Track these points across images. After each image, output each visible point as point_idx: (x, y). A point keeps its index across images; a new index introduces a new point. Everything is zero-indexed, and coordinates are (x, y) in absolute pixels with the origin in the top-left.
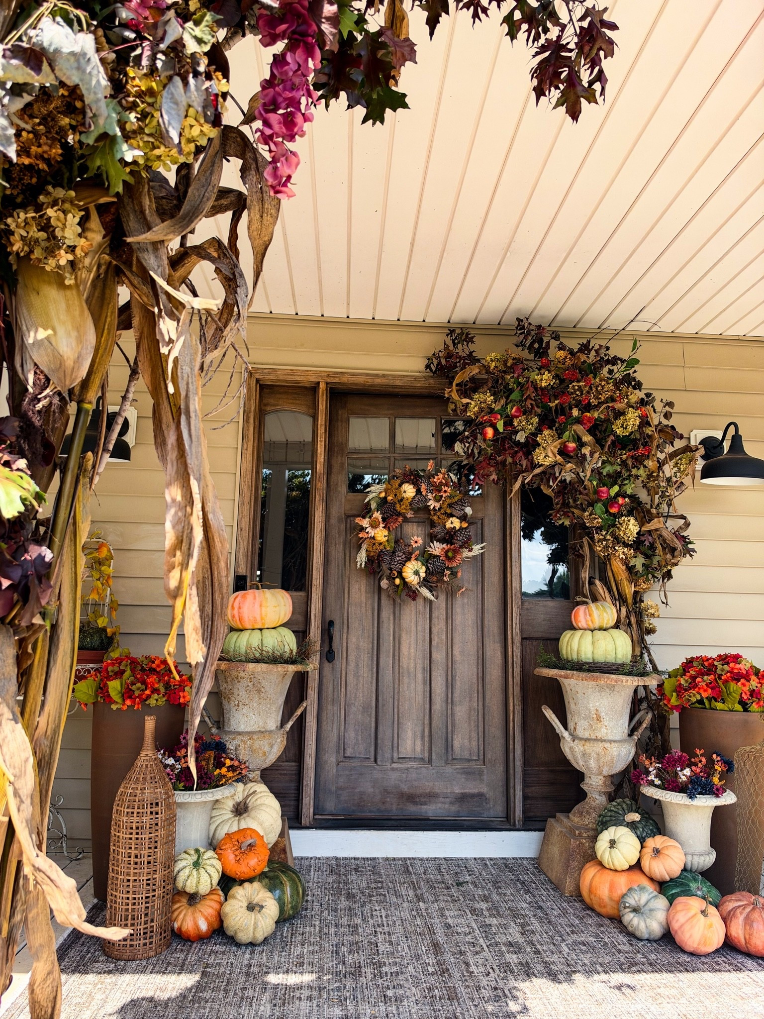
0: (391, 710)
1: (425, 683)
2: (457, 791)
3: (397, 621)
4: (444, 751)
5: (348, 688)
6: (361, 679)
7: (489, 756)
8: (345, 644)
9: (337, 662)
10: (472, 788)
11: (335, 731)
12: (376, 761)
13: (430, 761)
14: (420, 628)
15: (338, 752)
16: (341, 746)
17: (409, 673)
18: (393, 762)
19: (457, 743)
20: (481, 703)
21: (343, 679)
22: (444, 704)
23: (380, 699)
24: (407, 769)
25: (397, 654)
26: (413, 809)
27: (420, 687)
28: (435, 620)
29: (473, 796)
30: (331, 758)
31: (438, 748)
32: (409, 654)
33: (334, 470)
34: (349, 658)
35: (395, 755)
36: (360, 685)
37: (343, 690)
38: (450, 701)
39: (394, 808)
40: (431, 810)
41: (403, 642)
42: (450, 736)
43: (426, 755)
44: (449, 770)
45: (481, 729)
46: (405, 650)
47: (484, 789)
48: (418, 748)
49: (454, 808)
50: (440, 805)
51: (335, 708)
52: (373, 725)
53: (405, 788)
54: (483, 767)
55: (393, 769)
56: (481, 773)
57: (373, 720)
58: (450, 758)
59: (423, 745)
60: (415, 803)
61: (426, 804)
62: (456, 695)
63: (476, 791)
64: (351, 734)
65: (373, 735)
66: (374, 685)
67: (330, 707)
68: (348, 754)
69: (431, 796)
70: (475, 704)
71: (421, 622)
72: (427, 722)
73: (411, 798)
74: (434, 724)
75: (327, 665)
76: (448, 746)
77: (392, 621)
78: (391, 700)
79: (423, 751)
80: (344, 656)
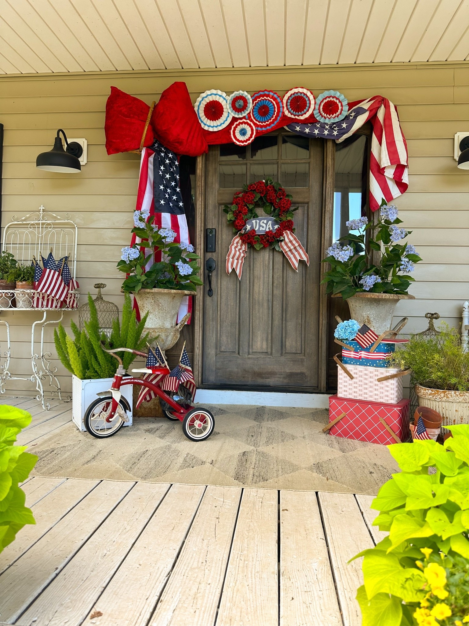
0: (248, 324)
1: (268, 309)
2: (288, 371)
3: (251, 272)
4: (280, 348)
5: (222, 312)
6: (230, 306)
7: (308, 351)
8: (219, 286)
9: (214, 296)
10: (297, 369)
11: (214, 336)
12: (239, 354)
13: (271, 354)
14: (266, 276)
15: (216, 348)
16: (218, 345)
17: (259, 303)
18: (249, 354)
19: (288, 344)
20: (303, 321)
21: (219, 307)
22: (280, 321)
23: (241, 318)
24: (258, 358)
25: (251, 291)
26: (260, 381)
27: (266, 311)
28: (275, 270)
29: (297, 374)
30: (211, 352)
31: (277, 346)
32: (259, 291)
33: (210, 174)
34: (222, 294)
35: (251, 350)
36: (229, 310)
37: (219, 313)
38: (284, 319)
39: (250, 381)
40: (271, 381)
41: (255, 284)
42: (284, 339)
43: (269, 350)
44: (283, 359)
45: (303, 336)
46: (256, 289)
47: (304, 370)
48: (265, 346)
49: (286, 381)
50: (277, 379)
51: (214, 323)
52: (237, 333)
53: (256, 369)
54: (303, 357)
55: (249, 358)
56: (302, 361)
57: (237, 330)
58: (284, 352)
59: (267, 345)
60: (263, 378)
61: (268, 378)
62: (288, 316)
63: (299, 371)
64: (224, 338)
65: (237, 339)
66: (238, 310)
67: (211, 323)
68: (222, 349)
69: (272, 374)
70: (300, 321)
71: (266, 272)
72: (270, 331)
73: (260, 375)
74: (274, 333)
75: (208, 299)
76: (282, 345)
77: (248, 272)
78: (248, 319)
79: (267, 348)
80: (219, 293)
